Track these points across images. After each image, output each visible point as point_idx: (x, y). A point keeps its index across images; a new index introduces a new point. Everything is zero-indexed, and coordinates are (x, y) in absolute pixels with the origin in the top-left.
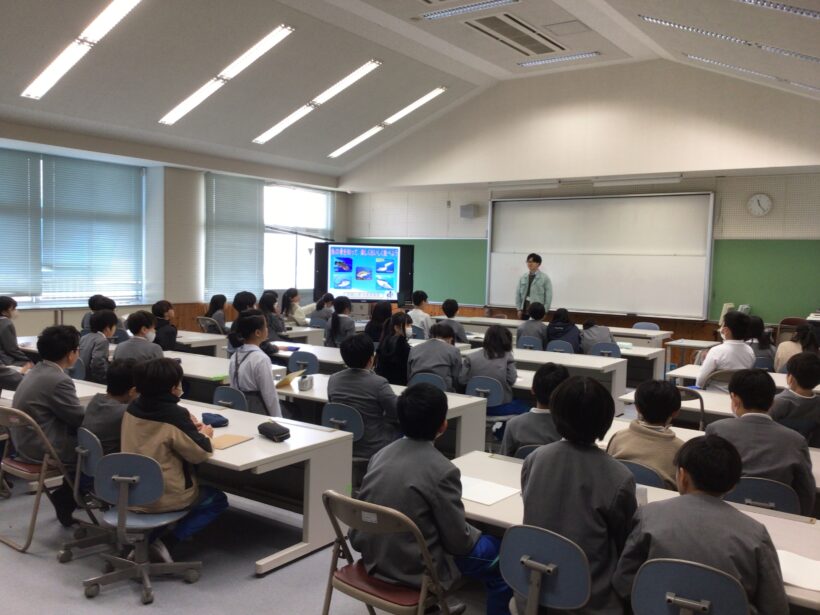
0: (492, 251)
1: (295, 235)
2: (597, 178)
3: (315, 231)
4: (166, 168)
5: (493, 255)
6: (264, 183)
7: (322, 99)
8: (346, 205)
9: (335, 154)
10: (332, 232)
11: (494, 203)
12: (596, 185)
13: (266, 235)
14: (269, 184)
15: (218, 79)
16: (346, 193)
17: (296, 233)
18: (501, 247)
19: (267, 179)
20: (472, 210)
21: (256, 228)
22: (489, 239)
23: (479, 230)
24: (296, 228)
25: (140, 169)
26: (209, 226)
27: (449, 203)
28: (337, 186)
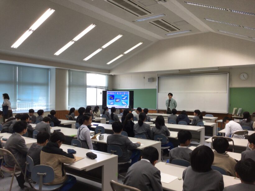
0: (158, 92)
1: (96, 88)
2: (191, 69)
3: (103, 87)
4: (56, 69)
5: (159, 93)
6: (86, 73)
7: (104, 46)
8: (112, 79)
9: (109, 63)
10: (108, 87)
11: (158, 77)
12: (191, 71)
13: (87, 89)
14: (88, 73)
15: (72, 41)
16: (112, 75)
17: (97, 88)
18: (161, 91)
19: (87, 71)
20: (152, 80)
21: (84, 86)
22: (157, 88)
23: (154, 86)
24: (97, 86)
25: (48, 69)
26: (69, 86)
27: (144, 78)
28: (109, 73)
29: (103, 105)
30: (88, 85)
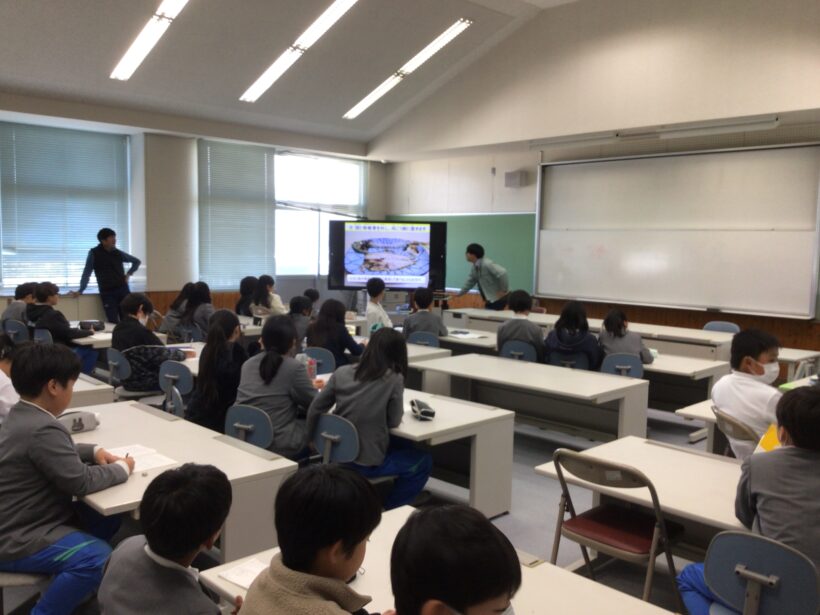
0: (541, 227)
1: (317, 213)
2: (663, 127)
3: (345, 207)
4: (146, 134)
5: (542, 232)
6: (272, 152)
8: (384, 176)
9: (353, 113)
10: (366, 208)
11: (544, 168)
12: (663, 137)
13: (278, 212)
14: (280, 153)
16: (378, 163)
17: (319, 210)
18: (551, 223)
19: (278, 148)
20: (522, 178)
21: (265, 201)
22: (537, 213)
23: (526, 203)
24: (318, 205)
25: (123, 137)
26: (203, 200)
27: (494, 170)
28: (366, 154)
29: (330, 276)
30: (278, 197)
